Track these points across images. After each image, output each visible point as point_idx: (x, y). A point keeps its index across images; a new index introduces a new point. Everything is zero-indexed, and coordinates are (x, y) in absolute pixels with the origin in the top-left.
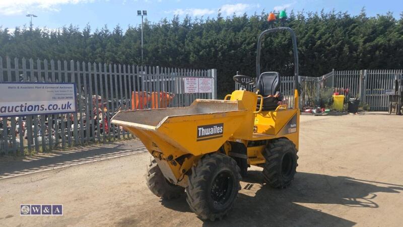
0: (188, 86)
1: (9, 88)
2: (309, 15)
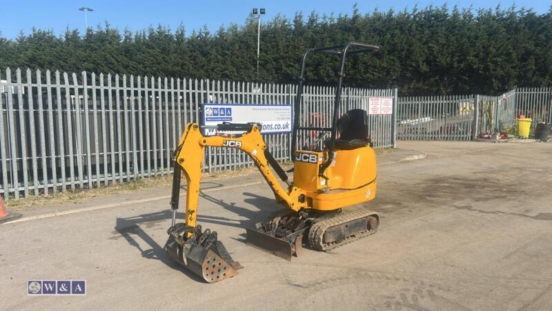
0: (372, 106)
1: (253, 109)
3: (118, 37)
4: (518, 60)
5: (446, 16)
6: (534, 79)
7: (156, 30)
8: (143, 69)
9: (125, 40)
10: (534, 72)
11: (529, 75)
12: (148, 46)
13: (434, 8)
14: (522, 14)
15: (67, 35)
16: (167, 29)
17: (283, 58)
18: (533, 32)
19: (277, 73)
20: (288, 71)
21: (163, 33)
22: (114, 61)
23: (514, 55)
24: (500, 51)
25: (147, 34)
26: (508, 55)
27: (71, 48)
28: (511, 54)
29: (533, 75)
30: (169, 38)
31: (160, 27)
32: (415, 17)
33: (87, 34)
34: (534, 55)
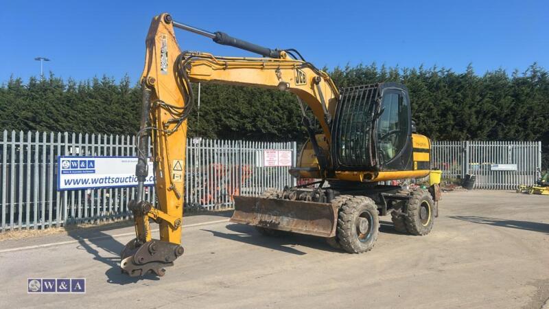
0: (268, 159)
1: (123, 161)
2: (405, 71)
3: (62, 87)
4: (438, 115)
5: (376, 74)
6: (453, 133)
7: (100, 81)
8: (83, 119)
9: (69, 90)
10: (453, 126)
11: (449, 129)
12: (91, 96)
13: (364, 67)
14: (443, 73)
15: (10, 84)
16: (111, 80)
17: (222, 110)
18: (452, 90)
19: (217, 124)
20: (227, 123)
21: (107, 83)
22: (54, 110)
23: (435, 111)
24: (422, 107)
25: (92, 84)
26: (430, 110)
27: (11, 97)
28: (432, 109)
29: (452, 129)
30: (113, 89)
31: (104, 78)
32: (347, 74)
33: (31, 83)
34: (452, 111)
